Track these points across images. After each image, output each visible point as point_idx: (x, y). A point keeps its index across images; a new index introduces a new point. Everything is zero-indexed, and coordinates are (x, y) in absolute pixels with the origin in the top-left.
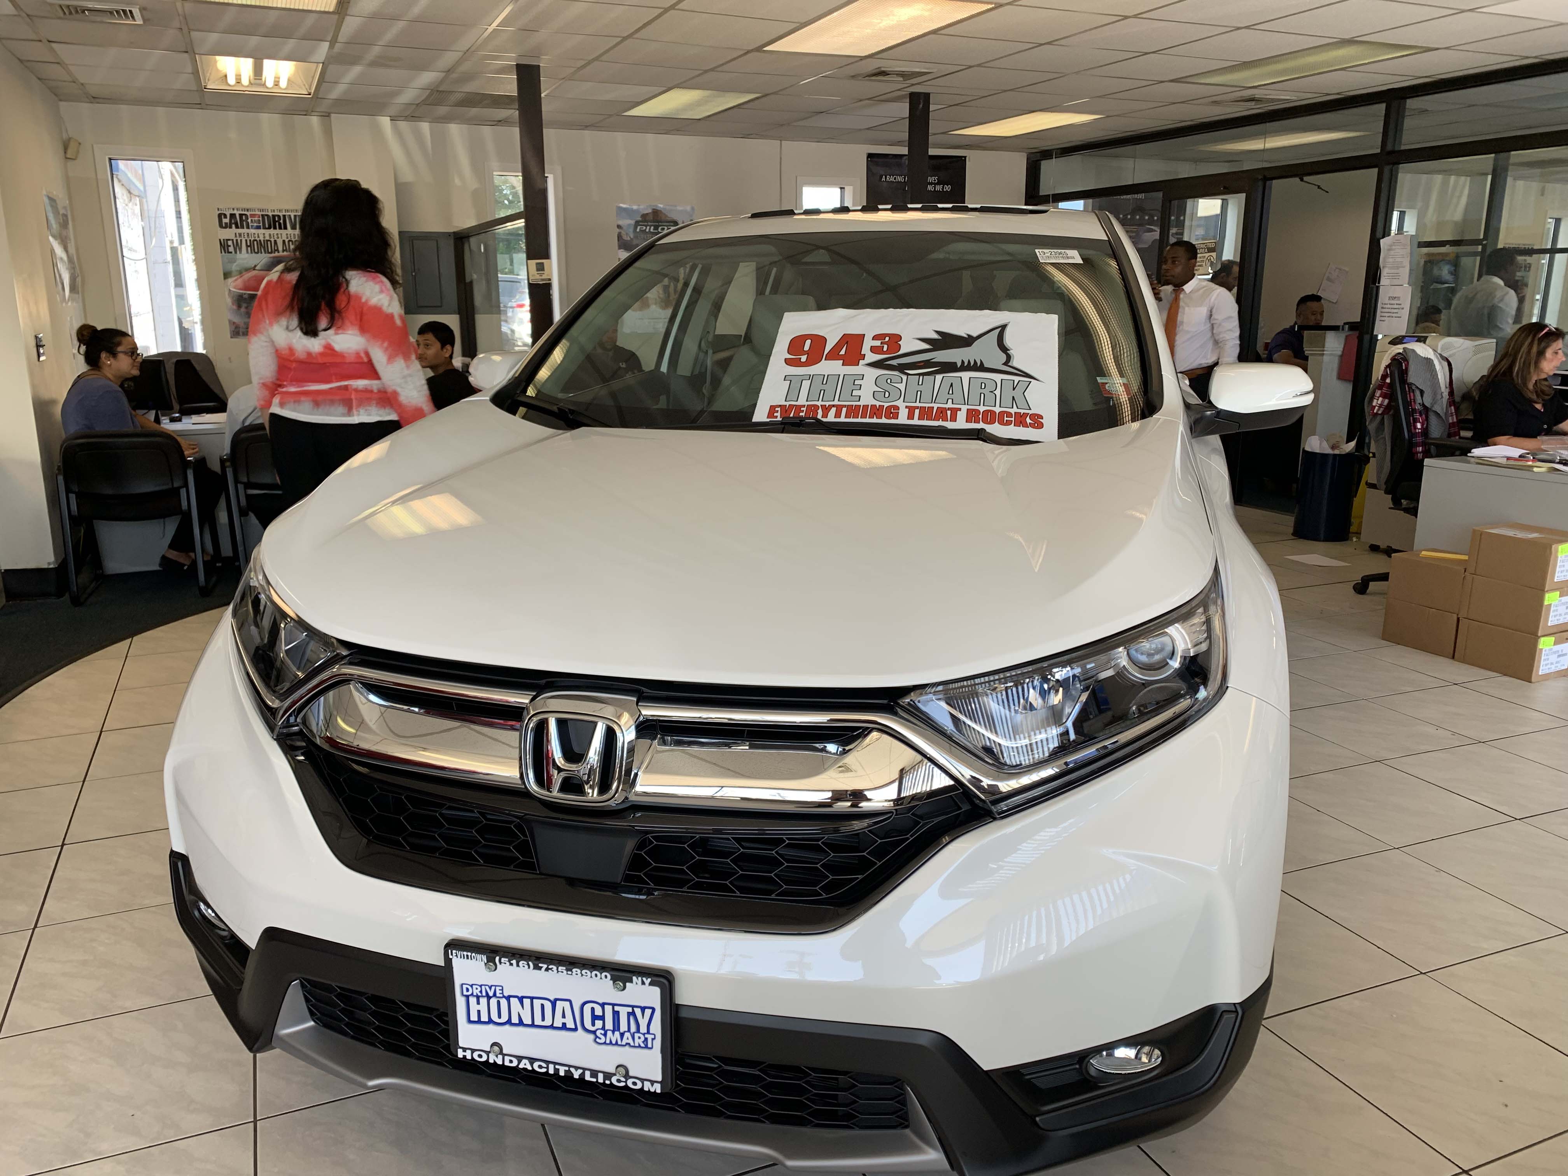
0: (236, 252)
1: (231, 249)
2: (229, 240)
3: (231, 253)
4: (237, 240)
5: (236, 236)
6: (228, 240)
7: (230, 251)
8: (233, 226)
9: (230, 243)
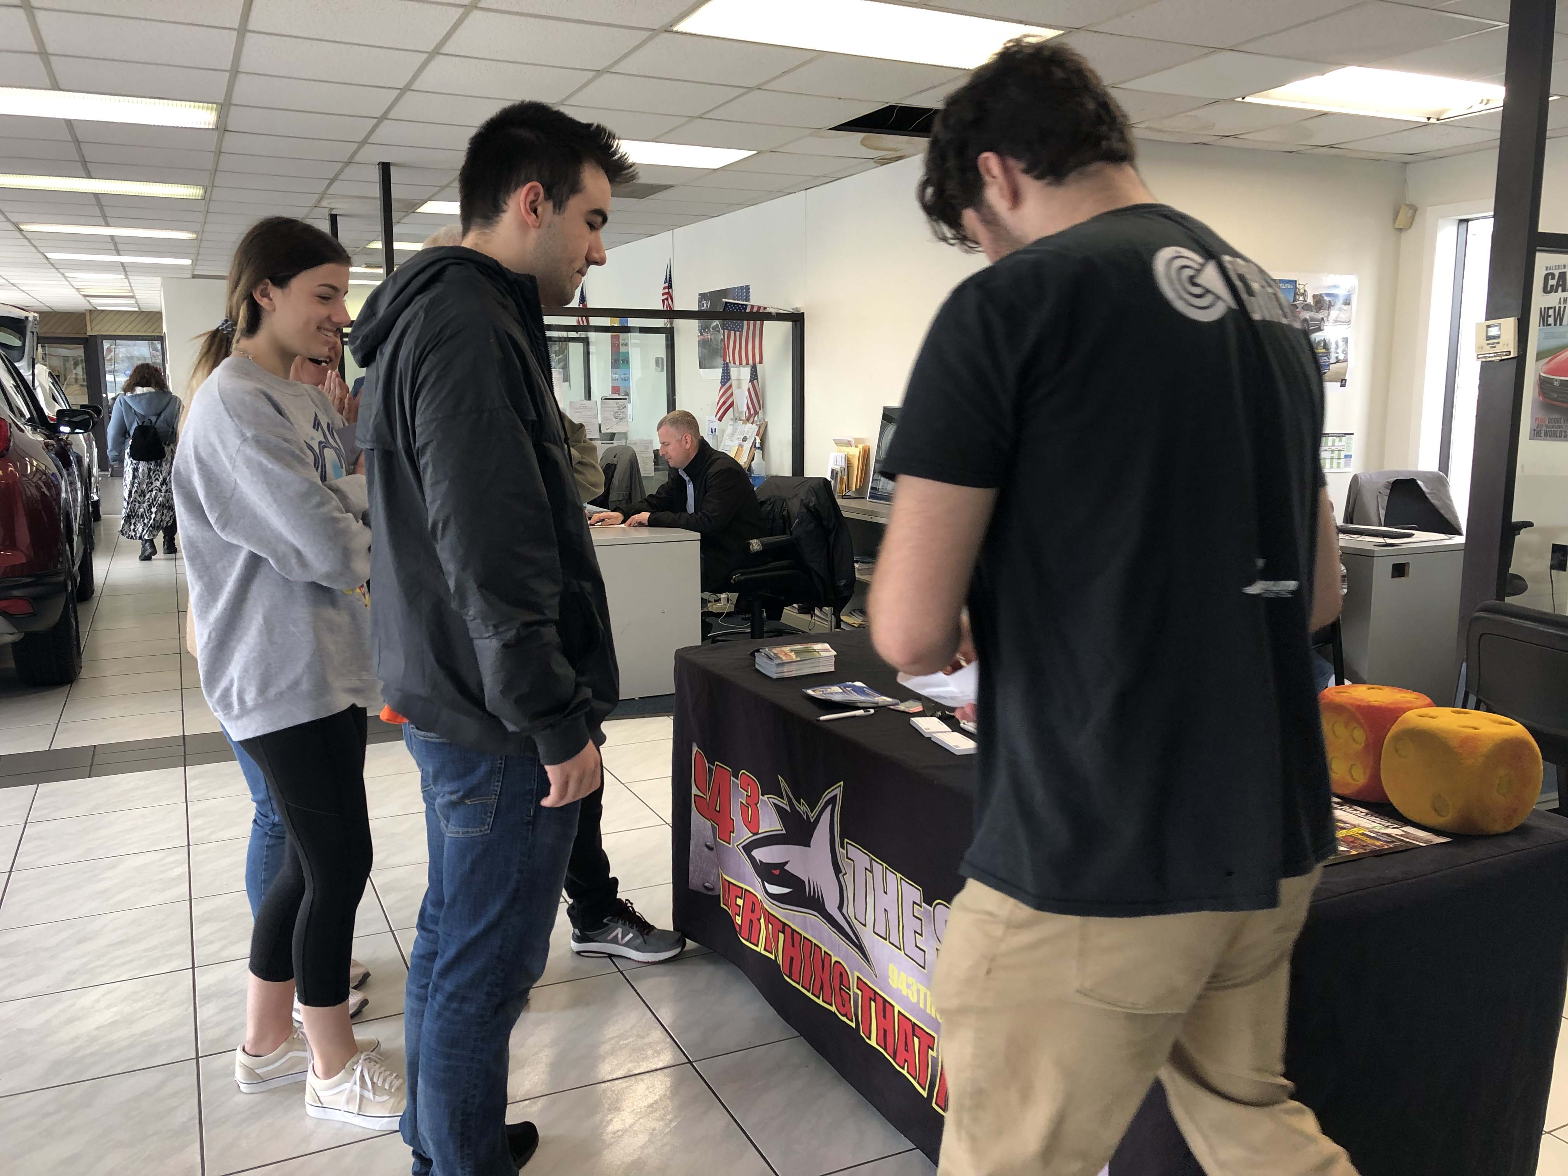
0: (1555, 324)
1: (1551, 320)
2: (1551, 308)
3: (1550, 325)
4: (1560, 308)
5: (1560, 303)
6: (1549, 308)
7: (1549, 323)
8: (1560, 289)
9: (1551, 312)
